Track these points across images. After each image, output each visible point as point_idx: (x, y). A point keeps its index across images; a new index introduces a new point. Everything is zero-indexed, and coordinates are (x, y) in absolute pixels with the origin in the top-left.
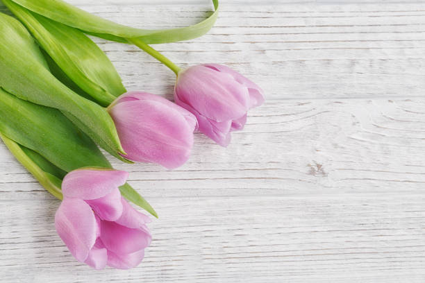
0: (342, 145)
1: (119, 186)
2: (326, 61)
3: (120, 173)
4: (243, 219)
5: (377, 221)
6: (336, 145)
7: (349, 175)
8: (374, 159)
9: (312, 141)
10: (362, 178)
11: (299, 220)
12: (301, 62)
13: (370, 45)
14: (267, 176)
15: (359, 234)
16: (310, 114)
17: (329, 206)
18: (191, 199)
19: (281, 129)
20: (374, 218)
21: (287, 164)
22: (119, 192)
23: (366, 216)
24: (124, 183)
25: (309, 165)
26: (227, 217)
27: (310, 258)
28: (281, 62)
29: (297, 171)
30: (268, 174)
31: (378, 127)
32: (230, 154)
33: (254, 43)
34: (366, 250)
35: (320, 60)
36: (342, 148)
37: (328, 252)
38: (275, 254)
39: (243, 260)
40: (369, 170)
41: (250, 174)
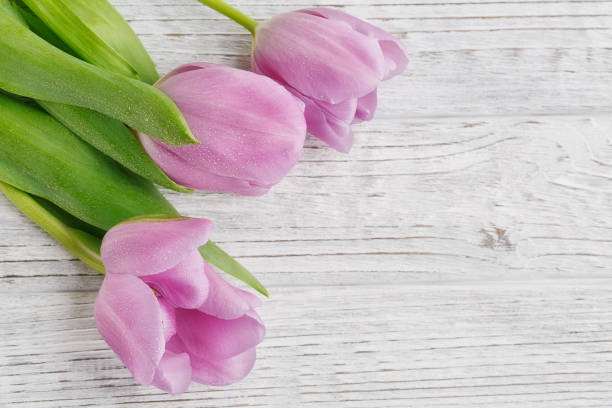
0: (540, 197)
1: (198, 245)
2: (512, 51)
3: (197, 223)
4: (370, 324)
5: (601, 326)
6: (529, 197)
7: (552, 247)
8: (595, 220)
9: (489, 188)
10: (574, 252)
11: (466, 325)
12: (468, 52)
13: (588, 23)
14: (411, 251)
15: (570, 348)
16: (485, 141)
17: (516, 302)
18: (280, 289)
19: (435, 168)
20: (596, 321)
21: (447, 228)
22: (200, 256)
23: (583, 318)
24: (205, 242)
25: (483, 231)
26: (341, 321)
27: (486, 391)
28: (434, 53)
29: (463, 240)
30: (412, 246)
31: (601, 164)
32: (347, 212)
33: (387, 19)
34: (582, 378)
35: (500, 50)
36: (540, 200)
37: (518, 380)
38: (425, 384)
39: (370, 396)
40: (588, 239)
41: (383, 247)
